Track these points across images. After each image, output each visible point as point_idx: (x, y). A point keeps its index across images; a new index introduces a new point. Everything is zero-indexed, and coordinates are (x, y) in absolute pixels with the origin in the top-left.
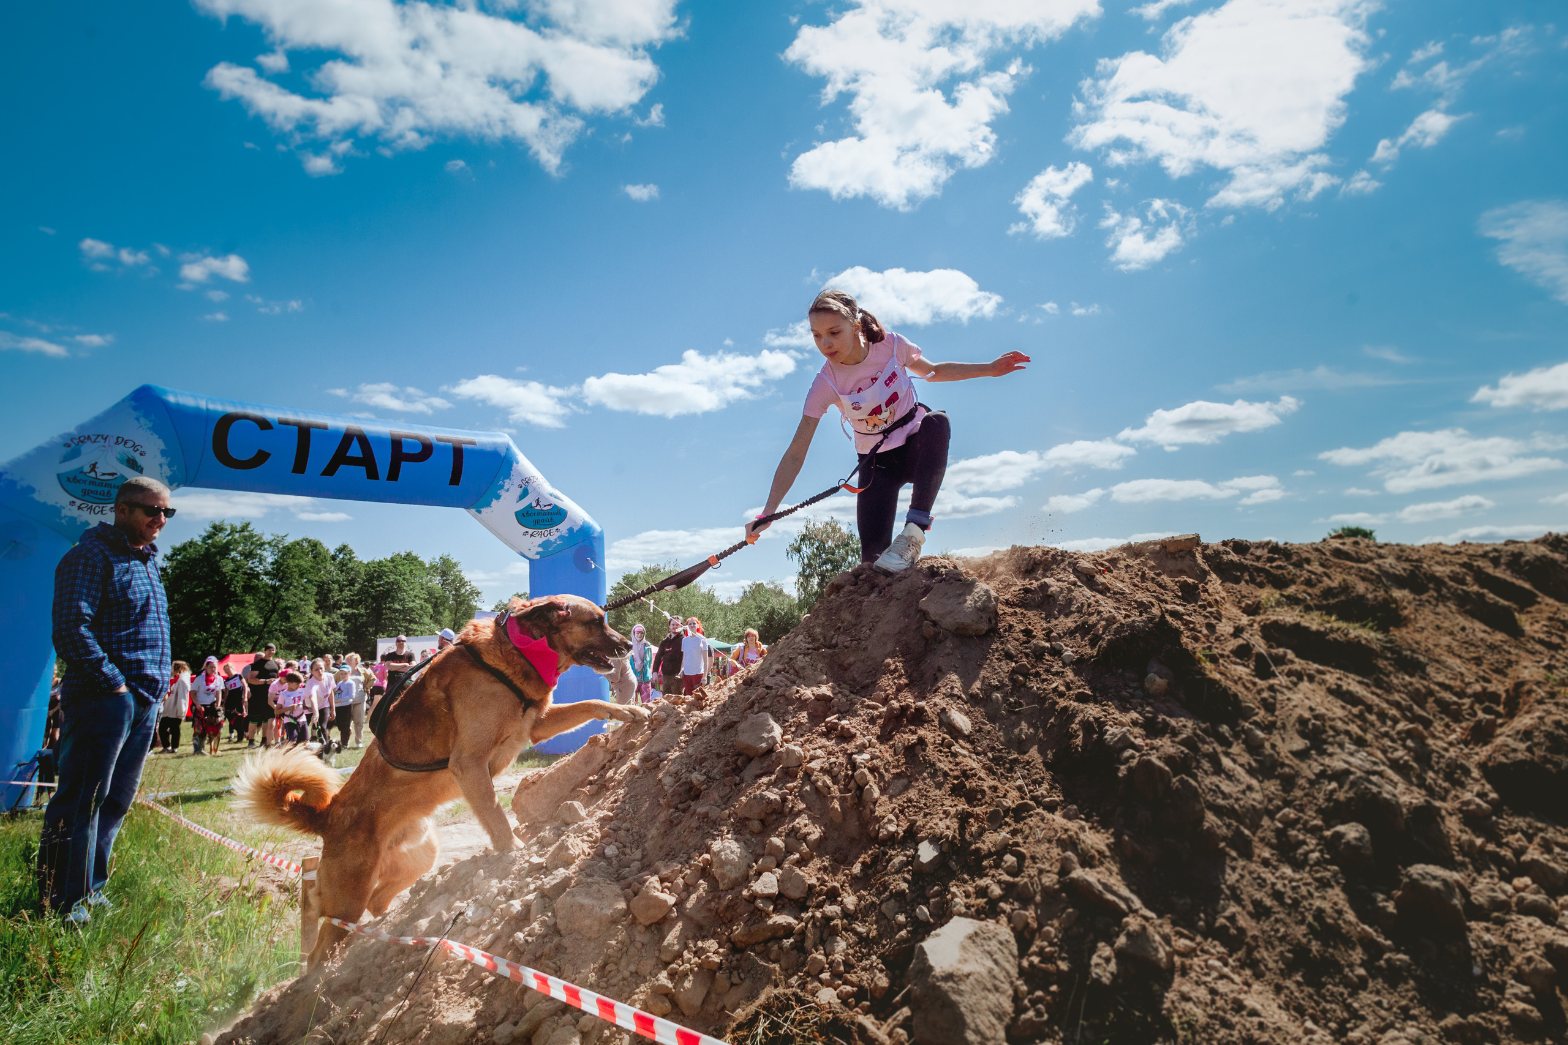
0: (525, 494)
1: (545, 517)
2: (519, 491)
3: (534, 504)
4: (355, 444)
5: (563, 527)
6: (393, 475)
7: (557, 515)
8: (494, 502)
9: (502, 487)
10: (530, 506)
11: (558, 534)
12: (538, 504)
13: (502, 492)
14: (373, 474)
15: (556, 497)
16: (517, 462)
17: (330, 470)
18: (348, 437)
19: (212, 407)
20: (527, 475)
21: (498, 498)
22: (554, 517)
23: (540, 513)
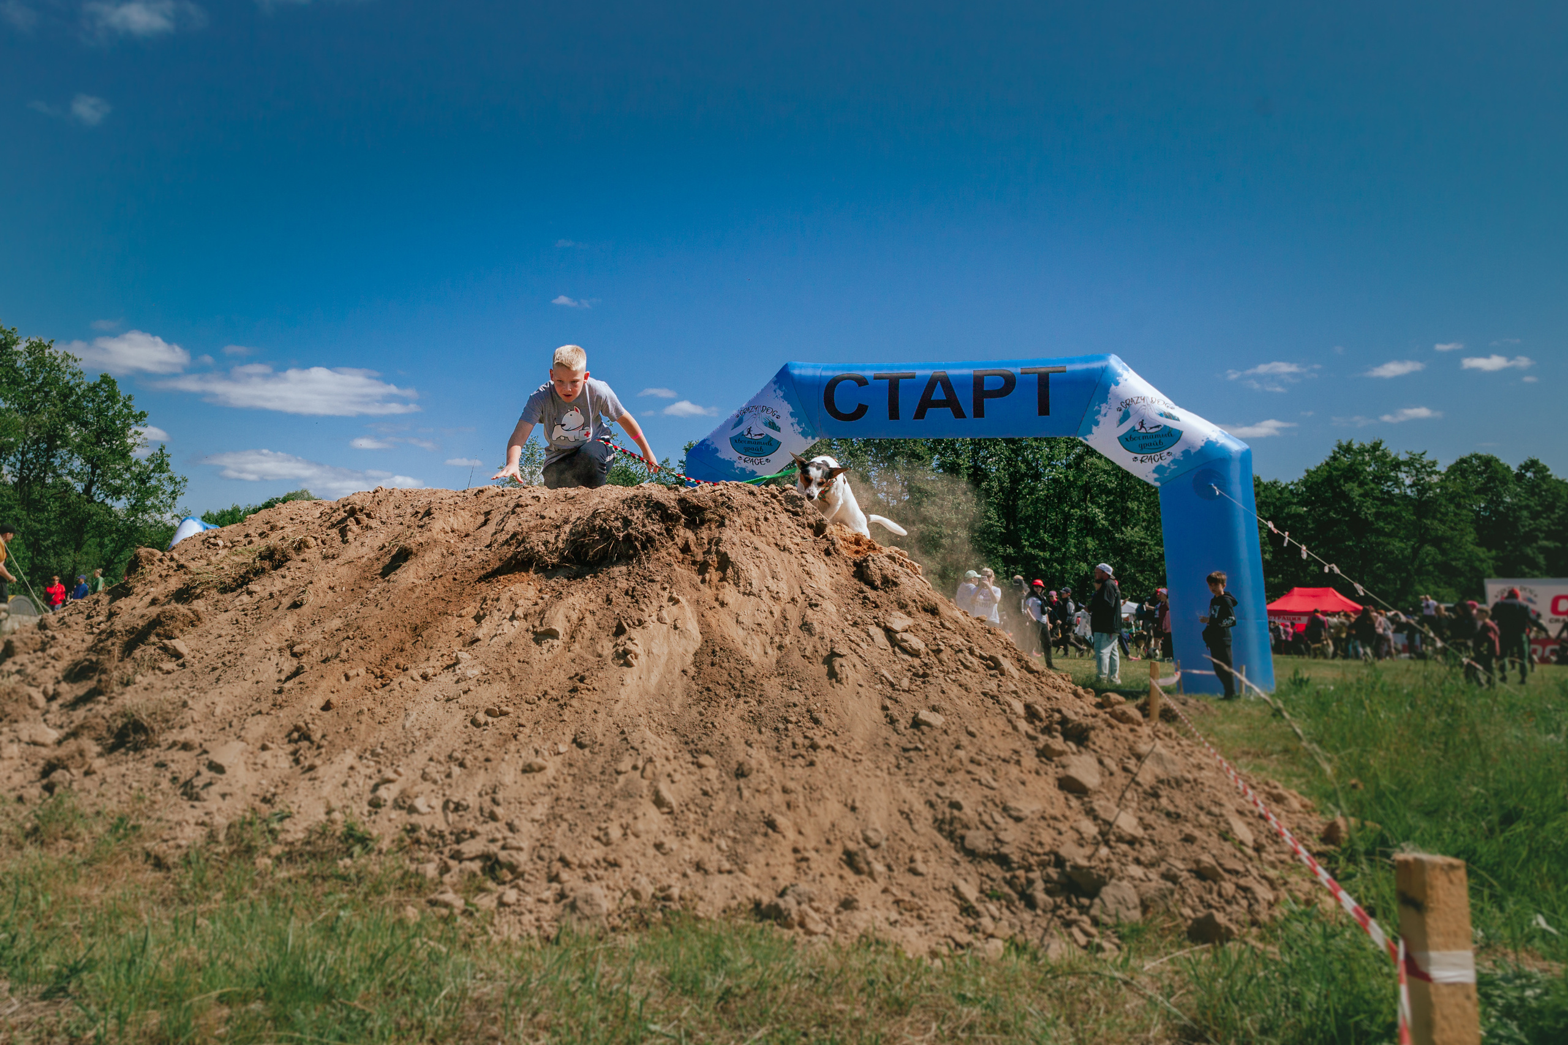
0: (1125, 417)
1: (1151, 441)
2: (1119, 414)
3: (1138, 427)
5: (1176, 450)
7: (1168, 436)
8: (1094, 429)
9: (1099, 412)
10: (1133, 430)
11: (1170, 458)
12: (1142, 425)
13: (1100, 418)
15: (1169, 416)
16: (1117, 384)
17: (920, 414)
18: (932, 383)
19: (824, 374)
20: (1128, 396)
21: (1097, 423)
22: (1163, 440)
23: (1146, 436)
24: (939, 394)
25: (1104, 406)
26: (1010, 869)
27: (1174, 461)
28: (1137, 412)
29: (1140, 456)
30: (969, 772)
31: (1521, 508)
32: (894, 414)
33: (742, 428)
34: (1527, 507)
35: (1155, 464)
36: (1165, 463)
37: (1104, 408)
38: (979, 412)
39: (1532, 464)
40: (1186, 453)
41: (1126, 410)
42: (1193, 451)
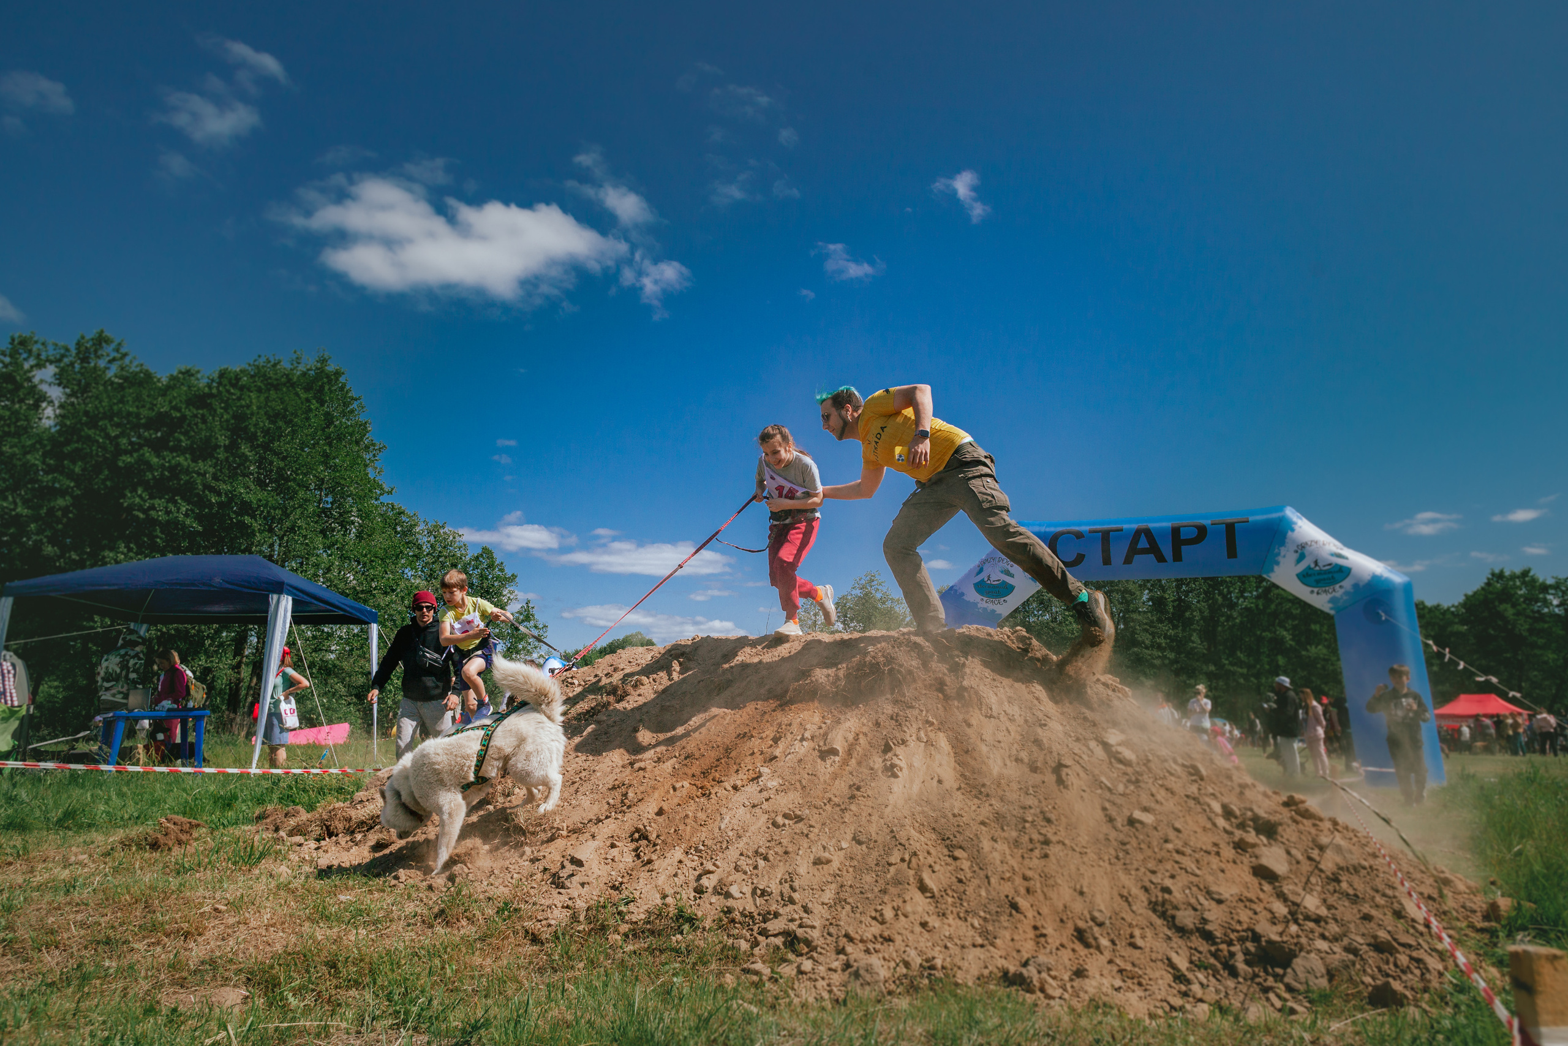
0: (1301, 557)
1: (1326, 576)
2: (1295, 556)
3: (1313, 566)
5: (1347, 584)
7: (1338, 573)
8: (1276, 568)
9: (1279, 554)
10: (1309, 568)
11: (1342, 591)
12: (1316, 563)
13: (1280, 559)
14: (1160, 558)
15: (1340, 556)
16: (1293, 530)
17: (1128, 560)
18: (1138, 533)
19: (1048, 530)
20: (1303, 540)
21: (1278, 563)
22: (1335, 575)
23: (1320, 573)
25: (1282, 549)
26: (1214, 943)
27: (1346, 593)
28: (1311, 553)
29: (1316, 590)
30: (1177, 862)
32: (1107, 561)
33: (983, 576)
35: (1329, 596)
36: (1338, 595)
37: (1283, 550)
38: (1177, 557)
40: (1356, 586)
41: (1302, 551)
42: (1361, 584)
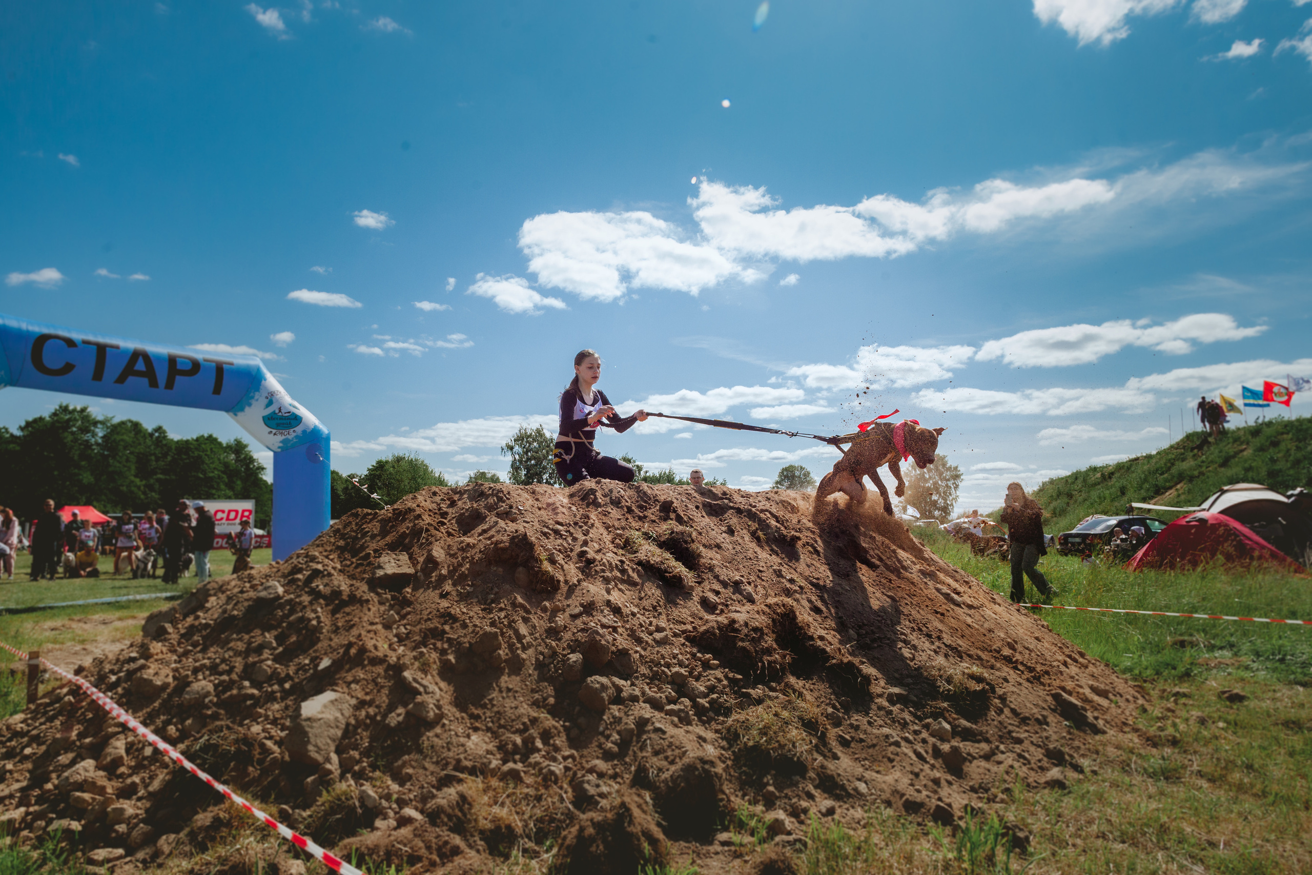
0: (269, 403)
1: (283, 421)
3: (277, 411)
4: (141, 360)
6: (170, 385)
7: (295, 421)
10: (274, 412)
11: (295, 434)
14: (154, 383)
15: (294, 407)
16: (267, 381)
17: (122, 380)
18: (136, 355)
19: (37, 329)
20: (271, 392)
21: (249, 405)
23: (280, 418)
24: (140, 366)
27: (297, 437)
28: (277, 401)
29: (274, 431)
31: (151, 455)
32: (99, 377)
34: (154, 454)
35: (284, 437)
36: (290, 437)
37: (257, 395)
39: (159, 429)
40: (304, 432)
41: (270, 398)
42: (308, 431)
